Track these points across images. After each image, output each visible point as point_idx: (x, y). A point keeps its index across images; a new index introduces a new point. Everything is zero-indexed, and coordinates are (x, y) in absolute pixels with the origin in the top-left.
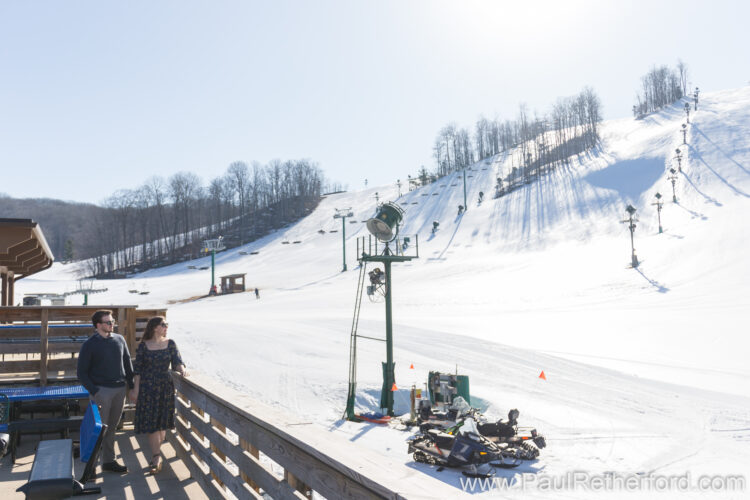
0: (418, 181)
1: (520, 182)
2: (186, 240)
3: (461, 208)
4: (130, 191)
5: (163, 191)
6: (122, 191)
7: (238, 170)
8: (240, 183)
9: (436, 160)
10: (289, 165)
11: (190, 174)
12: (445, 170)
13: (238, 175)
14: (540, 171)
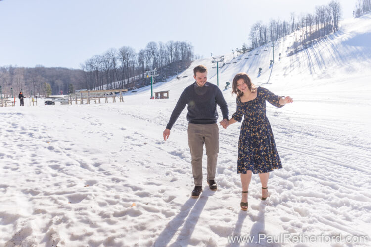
0: (242, 51)
1: (301, 48)
2: (128, 82)
3: (271, 61)
4: (100, 56)
5: (116, 56)
6: (96, 56)
7: (152, 47)
8: (153, 53)
9: (251, 40)
10: (177, 44)
11: (129, 47)
12: (255, 46)
13: (152, 48)
14: (311, 42)
